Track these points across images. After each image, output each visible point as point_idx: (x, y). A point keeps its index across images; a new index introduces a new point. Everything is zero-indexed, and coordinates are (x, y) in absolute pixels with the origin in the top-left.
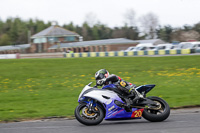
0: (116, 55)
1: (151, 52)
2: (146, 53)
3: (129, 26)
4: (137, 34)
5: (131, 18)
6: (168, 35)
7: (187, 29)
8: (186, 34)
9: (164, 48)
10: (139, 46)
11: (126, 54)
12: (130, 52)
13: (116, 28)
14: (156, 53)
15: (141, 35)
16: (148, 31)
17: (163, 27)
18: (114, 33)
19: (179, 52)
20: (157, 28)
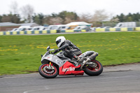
0: (5, 34)
1: (29, 32)
2: (26, 33)
3: (13, 14)
4: (19, 19)
5: (15, 8)
6: (41, 20)
7: (54, 16)
8: (54, 20)
9: (38, 29)
10: (20, 27)
11: (11, 33)
12: (14, 32)
13: (4, 15)
14: (33, 32)
15: (22, 20)
16: (26, 17)
17: (37, 15)
18: (3, 19)
19: (49, 32)
20: (33, 15)
